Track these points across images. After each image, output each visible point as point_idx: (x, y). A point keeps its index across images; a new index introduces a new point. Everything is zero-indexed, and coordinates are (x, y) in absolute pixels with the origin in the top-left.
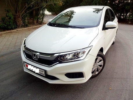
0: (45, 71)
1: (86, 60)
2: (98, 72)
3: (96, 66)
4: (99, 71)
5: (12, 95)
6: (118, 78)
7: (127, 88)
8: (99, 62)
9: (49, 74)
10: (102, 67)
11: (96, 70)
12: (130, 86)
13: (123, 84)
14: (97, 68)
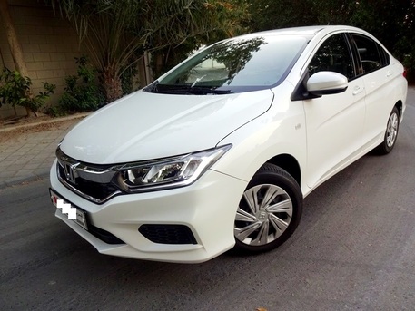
0: (87, 215)
1: (204, 184)
2: (275, 235)
3: (263, 213)
4: (280, 233)
5: (12, 278)
6: (343, 264)
7: (362, 298)
8: (272, 203)
9: (98, 224)
10: (290, 220)
11: (266, 227)
12: (376, 293)
13: (352, 285)
14: (270, 223)
